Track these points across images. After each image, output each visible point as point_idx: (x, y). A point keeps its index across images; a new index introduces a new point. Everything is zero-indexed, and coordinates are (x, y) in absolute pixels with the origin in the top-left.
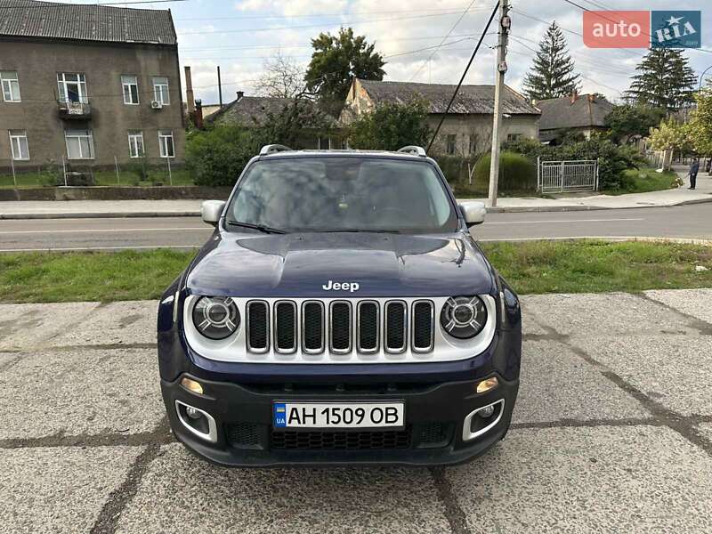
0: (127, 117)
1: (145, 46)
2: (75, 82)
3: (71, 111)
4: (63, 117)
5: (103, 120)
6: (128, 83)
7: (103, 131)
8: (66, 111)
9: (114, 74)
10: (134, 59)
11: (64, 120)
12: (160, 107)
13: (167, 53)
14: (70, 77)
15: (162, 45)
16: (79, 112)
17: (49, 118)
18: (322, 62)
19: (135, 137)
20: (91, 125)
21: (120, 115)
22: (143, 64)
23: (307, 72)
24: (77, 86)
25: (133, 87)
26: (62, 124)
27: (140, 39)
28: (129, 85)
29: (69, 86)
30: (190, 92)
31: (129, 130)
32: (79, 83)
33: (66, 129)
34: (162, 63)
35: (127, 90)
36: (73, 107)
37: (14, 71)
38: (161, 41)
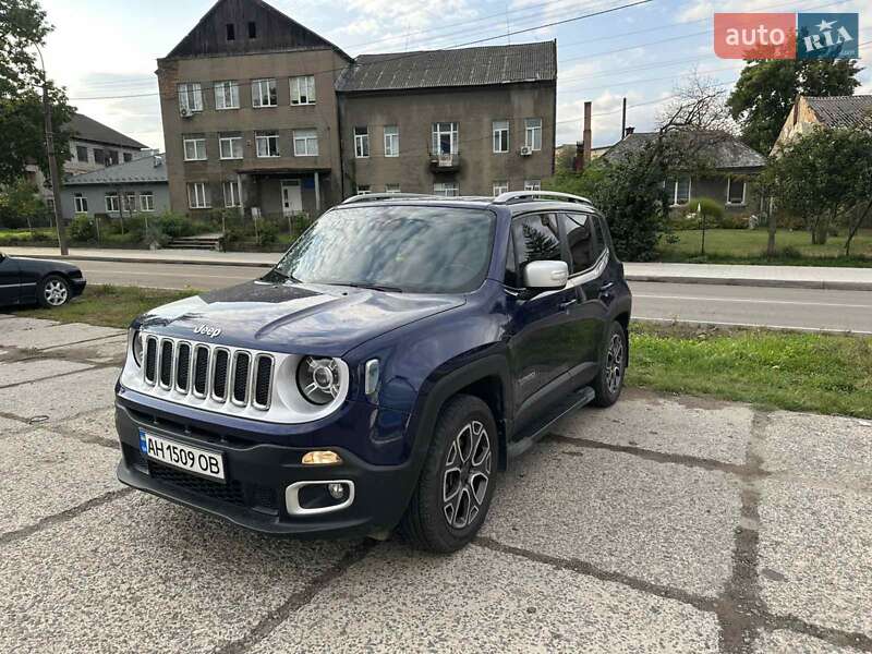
0: (494, 168)
1: (521, 86)
2: (447, 133)
3: (442, 163)
4: (433, 169)
5: (471, 170)
6: (499, 129)
7: (470, 183)
8: (437, 163)
9: (486, 120)
10: (508, 100)
11: (434, 173)
12: (530, 153)
13: (543, 89)
14: (445, 127)
15: (539, 81)
16: (448, 163)
17: (421, 171)
18: (754, 80)
19: (501, 187)
20: (458, 177)
21: (487, 165)
22: (516, 106)
23: (732, 93)
24: (449, 136)
25: (504, 133)
26: (432, 177)
27: (517, 78)
28: (500, 131)
29: (442, 136)
30: (587, 131)
31: (495, 182)
32: (451, 133)
33: (435, 182)
34: (537, 103)
35: (497, 136)
36: (444, 159)
37: (396, 125)
38: (539, 78)
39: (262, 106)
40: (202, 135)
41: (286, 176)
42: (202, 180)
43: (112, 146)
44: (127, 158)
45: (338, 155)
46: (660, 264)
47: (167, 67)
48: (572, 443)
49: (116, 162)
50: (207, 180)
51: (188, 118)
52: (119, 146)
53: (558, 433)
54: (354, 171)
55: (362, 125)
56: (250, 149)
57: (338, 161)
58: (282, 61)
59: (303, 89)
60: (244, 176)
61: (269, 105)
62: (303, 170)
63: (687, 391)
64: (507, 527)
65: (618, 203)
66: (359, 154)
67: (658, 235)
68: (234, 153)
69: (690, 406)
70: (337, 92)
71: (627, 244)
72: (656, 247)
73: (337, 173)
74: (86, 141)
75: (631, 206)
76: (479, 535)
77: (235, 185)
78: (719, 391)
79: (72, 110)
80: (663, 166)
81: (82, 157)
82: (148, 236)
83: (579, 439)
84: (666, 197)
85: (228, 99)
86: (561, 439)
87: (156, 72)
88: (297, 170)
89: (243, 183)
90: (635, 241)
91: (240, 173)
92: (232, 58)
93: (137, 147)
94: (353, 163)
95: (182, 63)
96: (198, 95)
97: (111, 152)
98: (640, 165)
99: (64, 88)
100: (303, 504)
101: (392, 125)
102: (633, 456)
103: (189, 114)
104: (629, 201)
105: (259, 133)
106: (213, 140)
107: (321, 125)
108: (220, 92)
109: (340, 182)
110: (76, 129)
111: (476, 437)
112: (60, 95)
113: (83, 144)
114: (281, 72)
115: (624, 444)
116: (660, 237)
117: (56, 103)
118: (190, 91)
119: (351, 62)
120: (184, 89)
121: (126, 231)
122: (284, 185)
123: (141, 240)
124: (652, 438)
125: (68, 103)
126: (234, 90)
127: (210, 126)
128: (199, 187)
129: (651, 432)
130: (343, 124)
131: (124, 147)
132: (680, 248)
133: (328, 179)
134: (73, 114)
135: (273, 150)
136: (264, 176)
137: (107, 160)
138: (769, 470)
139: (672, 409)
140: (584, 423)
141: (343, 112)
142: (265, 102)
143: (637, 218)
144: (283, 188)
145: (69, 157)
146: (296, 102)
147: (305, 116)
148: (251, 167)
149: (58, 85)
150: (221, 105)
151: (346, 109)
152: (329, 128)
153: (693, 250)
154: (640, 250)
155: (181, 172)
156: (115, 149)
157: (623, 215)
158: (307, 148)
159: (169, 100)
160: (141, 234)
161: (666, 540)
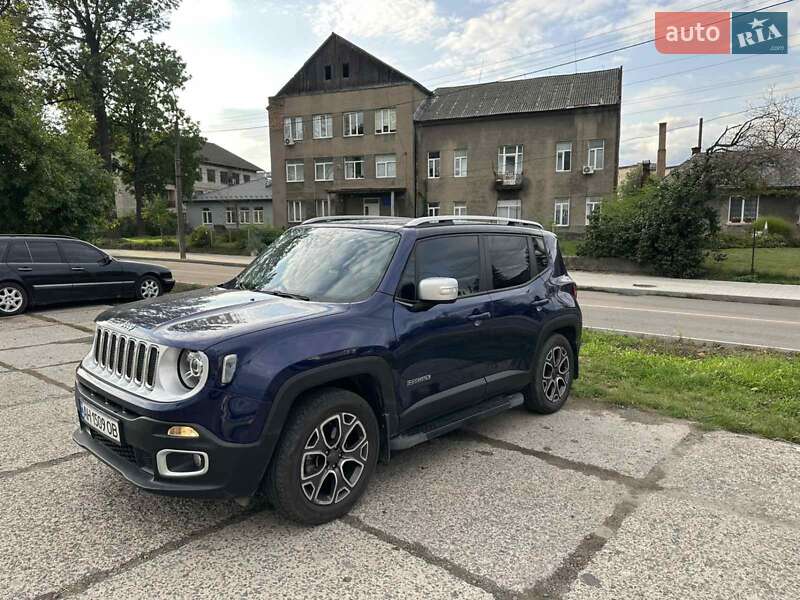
0: (556, 185)
1: (585, 110)
2: (513, 155)
3: (506, 182)
4: (498, 187)
5: (533, 190)
6: (563, 149)
7: (532, 198)
8: (501, 182)
9: (550, 142)
10: (572, 124)
11: (498, 191)
12: (592, 172)
13: (606, 114)
14: (511, 149)
15: (603, 106)
16: (512, 182)
17: (486, 190)
19: (562, 205)
20: (521, 194)
21: (549, 184)
22: (579, 129)
24: (514, 157)
25: (567, 154)
26: (496, 195)
27: (581, 103)
28: (563, 152)
29: (507, 158)
30: (662, 151)
31: (556, 198)
32: (516, 155)
33: (499, 199)
34: (600, 125)
35: (560, 156)
36: (507, 178)
37: (466, 149)
38: (602, 103)
39: (351, 135)
40: (301, 160)
41: (367, 195)
42: (300, 198)
43: (235, 169)
44: (247, 179)
45: (412, 176)
46: (707, 281)
47: (276, 104)
48: (490, 443)
49: (238, 182)
50: (303, 199)
51: (290, 146)
52: (240, 169)
53: (484, 434)
54: (426, 191)
55: (435, 150)
56: (340, 172)
57: (412, 182)
58: (368, 96)
59: (386, 120)
60: (333, 195)
61: (357, 135)
62: (382, 190)
63: (638, 405)
64: (380, 509)
65: (664, 222)
66: (432, 175)
67: (706, 252)
68: (326, 176)
69: (630, 419)
70: (415, 123)
71: (672, 261)
72: (702, 264)
73: (411, 193)
74: (215, 165)
75: (676, 224)
76: (350, 514)
77: (326, 203)
78: (670, 408)
79: (203, 141)
80: (709, 186)
81: (211, 178)
82: (249, 245)
83: (499, 441)
84: (712, 217)
85: (323, 129)
86: (483, 439)
87: (268, 109)
88: (376, 190)
89: (332, 201)
90: (680, 258)
91: (330, 192)
92: (328, 95)
93: (254, 170)
94: (426, 183)
95: (289, 101)
96: (299, 127)
97: (234, 174)
98: (685, 185)
99: (198, 123)
100: (170, 468)
101: (462, 149)
102: (540, 460)
103: (291, 143)
104: (675, 219)
105: (347, 158)
106: (309, 165)
107: (400, 151)
108: (317, 124)
109: (413, 201)
110: (205, 156)
111: (346, 428)
112: (195, 128)
113: (213, 168)
114: (368, 106)
115: (539, 448)
116: (708, 254)
117: (191, 135)
118: (293, 124)
119: (430, 95)
120: (288, 122)
121: (234, 240)
122: (367, 202)
123: (245, 247)
124: (569, 446)
125: (201, 135)
126: (329, 122)
127: (307, 152)
128: (297, 204)
129: (573, 441)
130: (419, 150)
131: (244, 170)
132: (727, 265)
133: (403, 197)
134: (204, 143)
135: (358, 173)
136: (349, 195)
137: (230, 181)
138: (664, 486)
139: (611, 421)
140: (514, 427)
141: (419, 138)
142: (354, 132)
143: (682, 235)
144: (365, 206)
145: (199, 178)
146: (379, 131)
147: (386, 143)
148: (340, 188)
149: (194, 120)
150: (318, 134)
151: (422, 137)
152: (406, 154)
153: (741, 269)
154: (684, 267)
155: (283, 191)
156: (236, 172)
157: (668, 233)
158: (387, 170)
159: (276, 131)
160: (244, 243)
161: (513, 537)
